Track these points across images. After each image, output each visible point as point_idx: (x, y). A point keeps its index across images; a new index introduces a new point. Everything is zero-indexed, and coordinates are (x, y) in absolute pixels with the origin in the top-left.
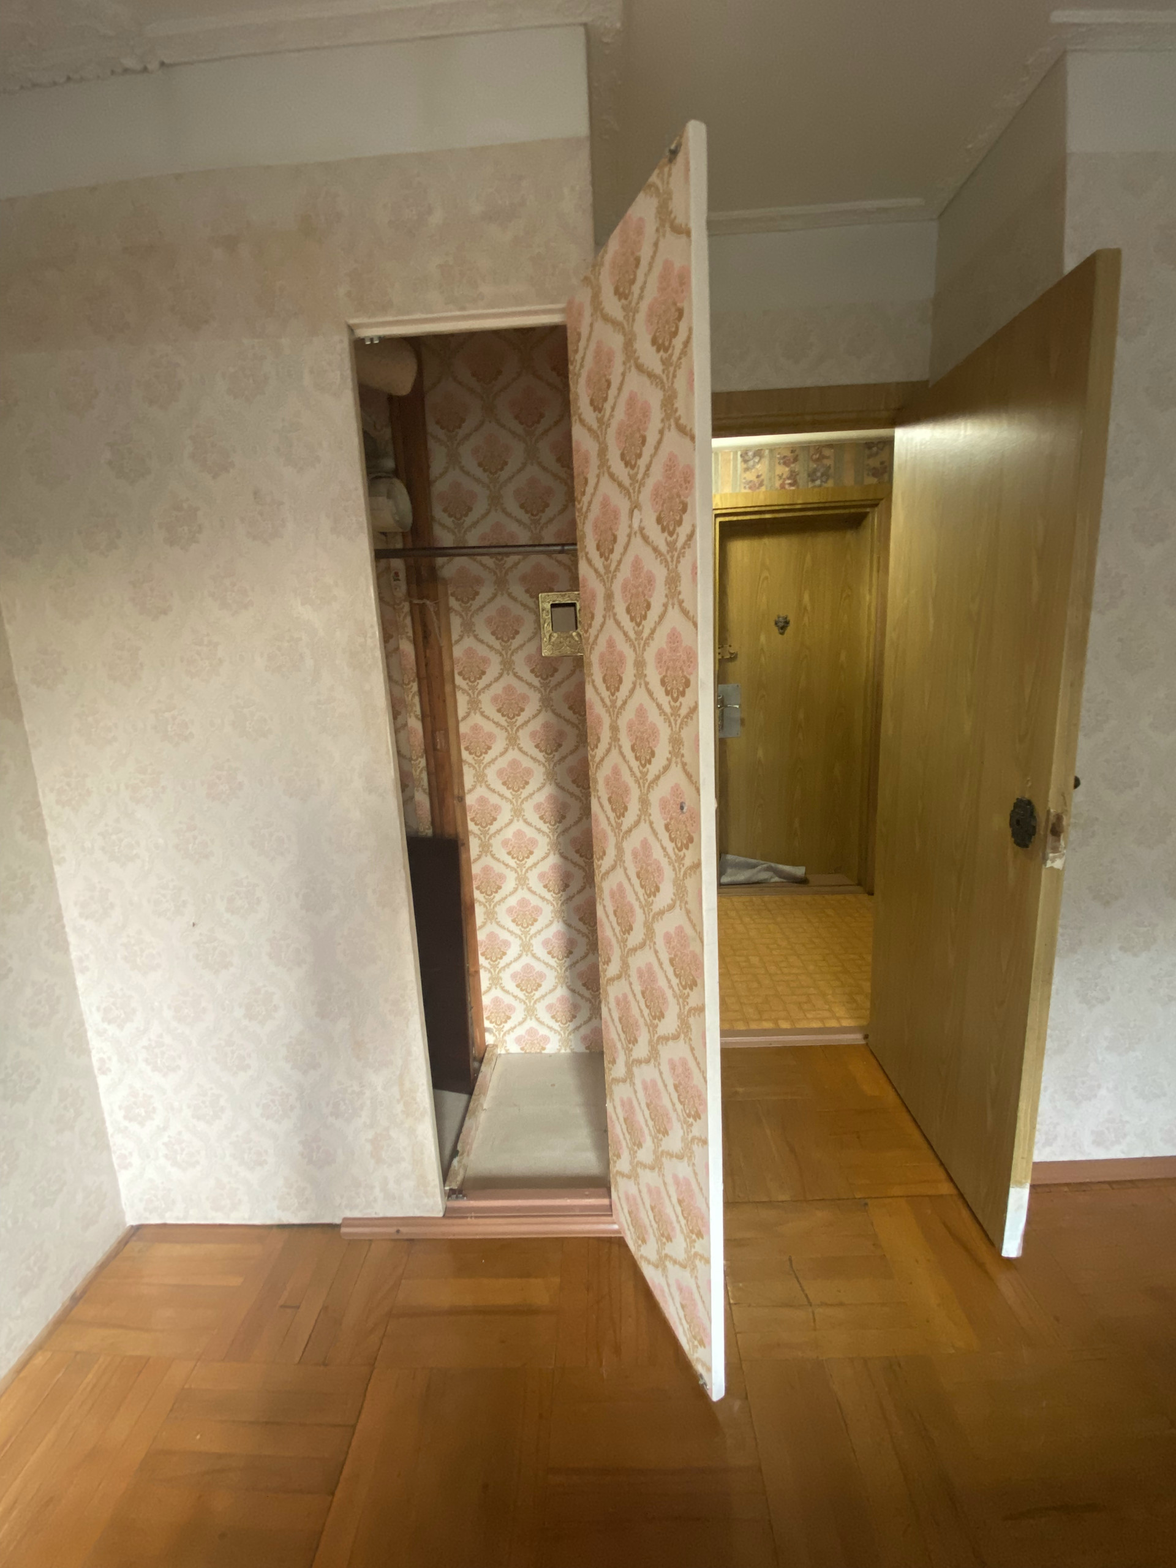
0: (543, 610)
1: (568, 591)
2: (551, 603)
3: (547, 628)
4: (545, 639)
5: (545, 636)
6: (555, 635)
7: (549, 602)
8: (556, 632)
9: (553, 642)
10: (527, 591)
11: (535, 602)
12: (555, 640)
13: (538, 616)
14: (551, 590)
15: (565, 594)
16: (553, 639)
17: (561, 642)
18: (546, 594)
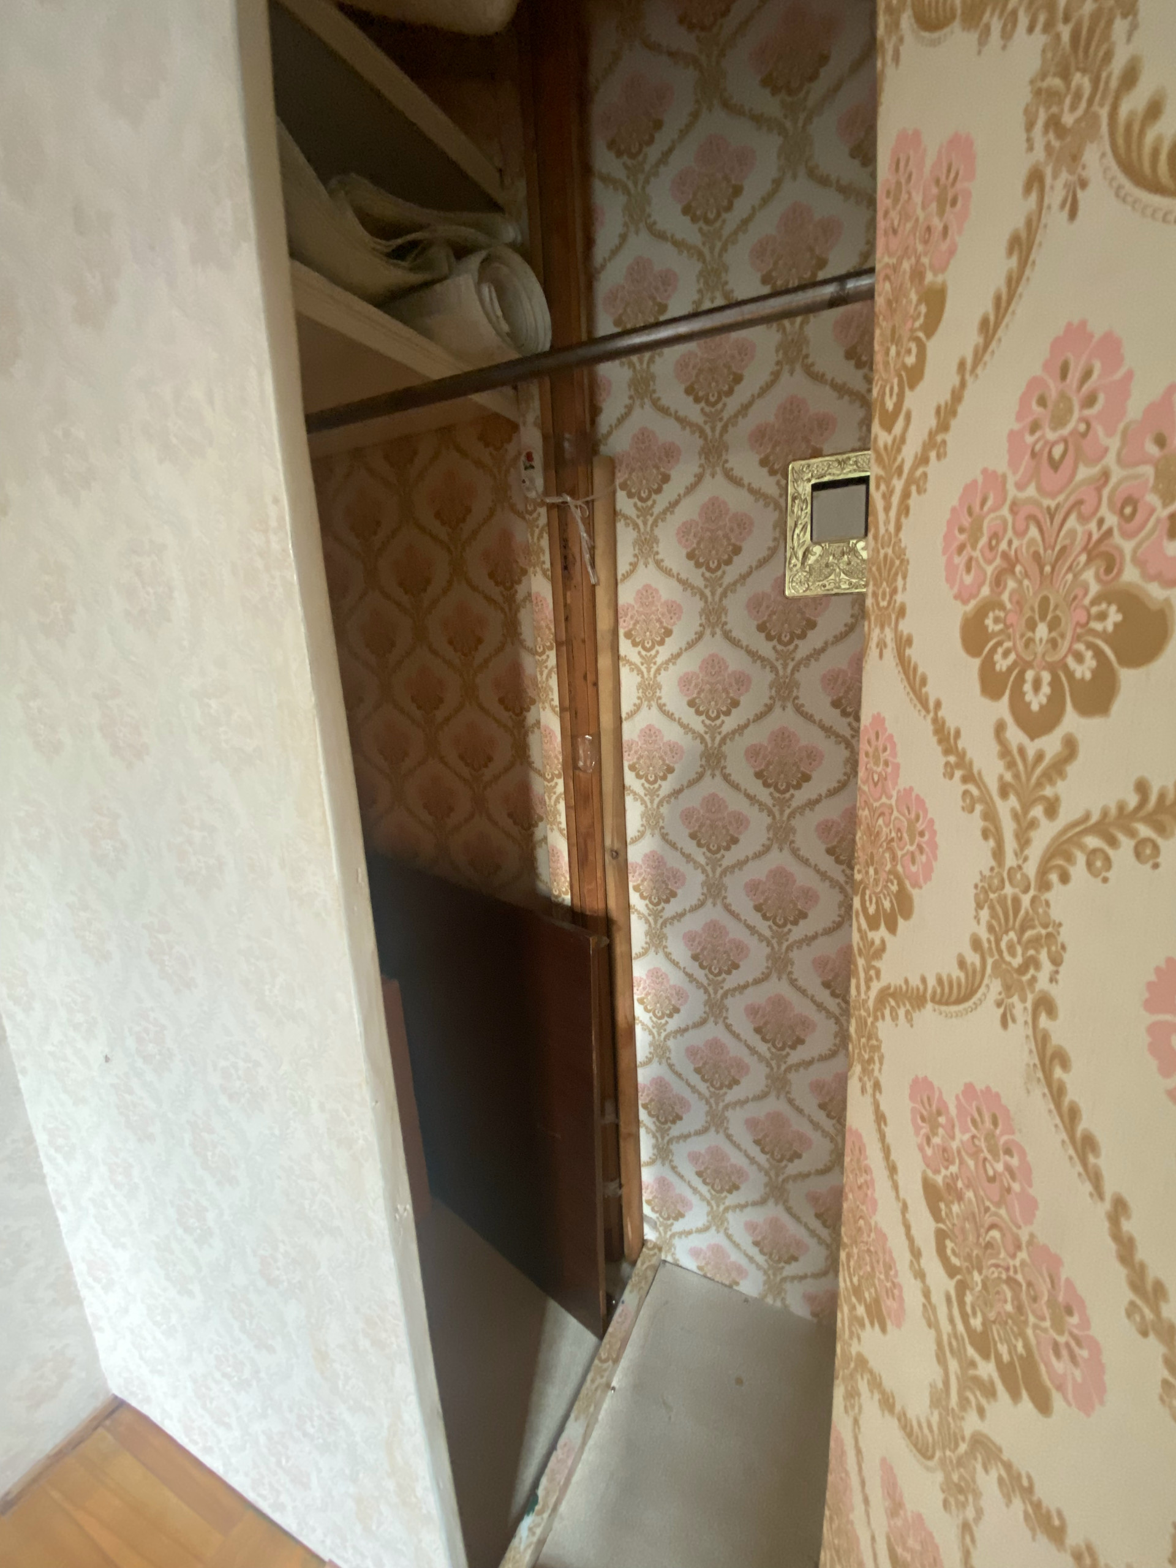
0: (794, 499)
1: (854, 450)
2: (813, 481)
3: (800, 538)
4: (794, 561)
5: (795, 554)
6: (817, 549)
7: (809, 480)
8: (819, 544)
9: (810, 566)
10: (764, 463)
11: (778, 483)
12: (817, 561)
13: (783, 512)
14: (817, 453)
15: (849, 458)
16: (811, 560)
17: (827, 565)
18: (803, 462)
